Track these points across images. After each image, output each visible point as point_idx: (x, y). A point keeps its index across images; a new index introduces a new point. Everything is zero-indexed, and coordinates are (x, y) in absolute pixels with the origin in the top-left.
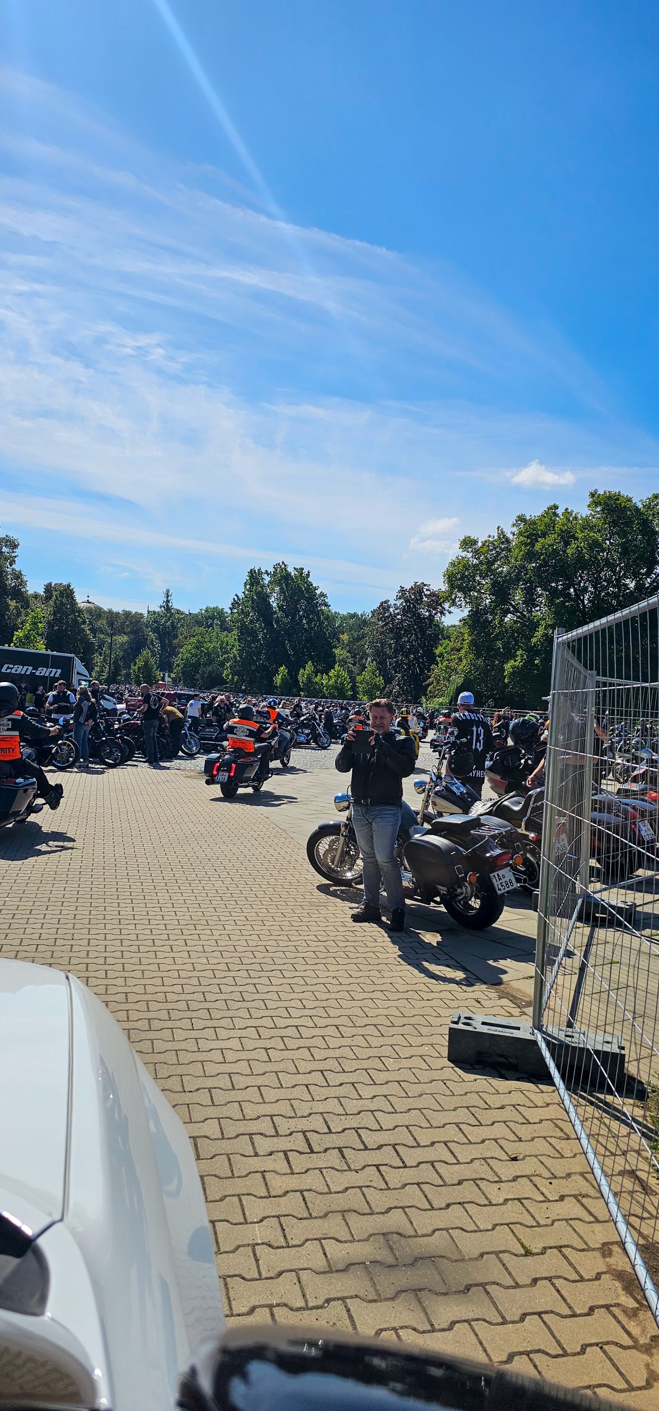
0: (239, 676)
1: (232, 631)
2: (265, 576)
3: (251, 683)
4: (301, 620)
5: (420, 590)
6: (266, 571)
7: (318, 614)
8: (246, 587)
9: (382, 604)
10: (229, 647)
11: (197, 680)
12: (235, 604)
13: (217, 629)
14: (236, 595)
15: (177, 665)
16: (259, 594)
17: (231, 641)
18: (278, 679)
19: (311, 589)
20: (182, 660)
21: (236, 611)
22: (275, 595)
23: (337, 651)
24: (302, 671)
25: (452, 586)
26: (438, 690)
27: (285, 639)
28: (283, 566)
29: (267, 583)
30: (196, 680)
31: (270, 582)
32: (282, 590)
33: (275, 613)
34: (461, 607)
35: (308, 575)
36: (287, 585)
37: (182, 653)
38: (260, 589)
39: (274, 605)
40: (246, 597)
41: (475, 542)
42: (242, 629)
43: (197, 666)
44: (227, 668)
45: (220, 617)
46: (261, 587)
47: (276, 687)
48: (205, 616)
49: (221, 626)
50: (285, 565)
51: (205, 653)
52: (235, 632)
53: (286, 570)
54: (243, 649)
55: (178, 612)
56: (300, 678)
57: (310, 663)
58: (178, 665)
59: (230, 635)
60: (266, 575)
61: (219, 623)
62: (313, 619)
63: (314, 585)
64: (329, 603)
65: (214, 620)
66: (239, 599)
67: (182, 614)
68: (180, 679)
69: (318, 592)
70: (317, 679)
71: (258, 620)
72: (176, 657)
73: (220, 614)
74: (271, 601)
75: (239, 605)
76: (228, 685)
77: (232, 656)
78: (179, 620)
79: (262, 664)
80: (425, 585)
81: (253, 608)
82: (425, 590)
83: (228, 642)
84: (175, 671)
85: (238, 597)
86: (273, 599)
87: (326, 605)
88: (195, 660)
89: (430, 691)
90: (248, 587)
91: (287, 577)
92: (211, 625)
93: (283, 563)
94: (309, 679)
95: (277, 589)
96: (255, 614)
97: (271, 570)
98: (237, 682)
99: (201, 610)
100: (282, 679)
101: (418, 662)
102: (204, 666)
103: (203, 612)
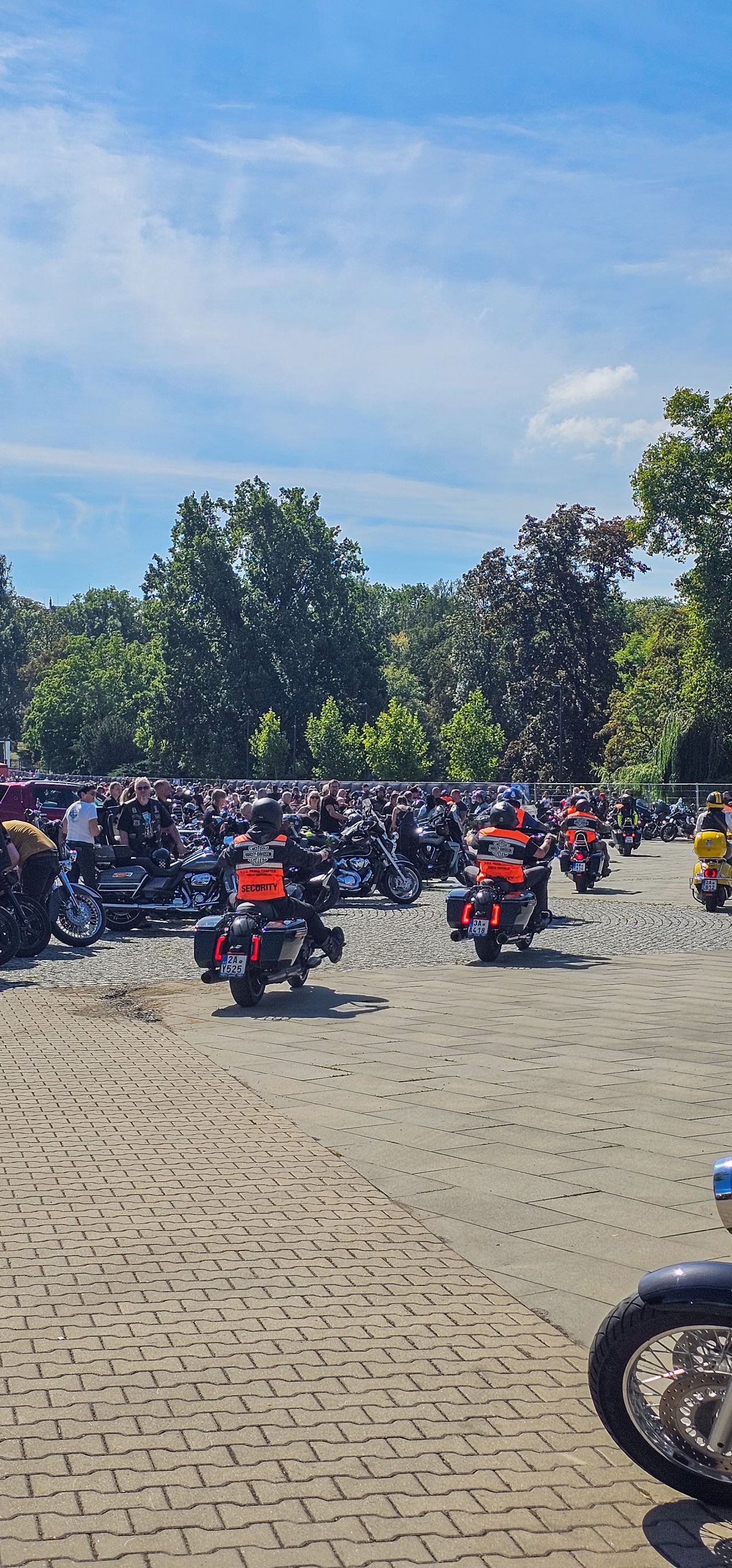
0: (171, 737)
1: (149, 638)
2: (218, 512)
3: (199, 752)
4: (304, 607)
5: (572, 521)
6: (221, 501)
7: (342, 589)
8: (176, 537)
9: (487, 557)
10: (143, 677)
11: (76, 754)
12: (153, 578)
13: (116, 637)
14: (155, 557)
15: (28, 723)
16: (206, 552)
17: (150, 661)
18: (260, 743)
19: (320, 533)
20: (41, 710)
21: (156, 592)
22: (243, 551)
23: (388, 672)
24: (311, 720)
25: (654, 507)
26: (629, 746)
27: (272, 650)
28: (257, 487)
29: (223, 526)
30: (73, 753)
31: (231, 524)
32: (257, 538)
33: (245, 591)
34: (678, 552)
35: (315, 505)
36: (270, 528)
37: (41, 695)
38: (208, 540)
39: (242, 574)
40: (177, 560)
41: (700, 403)
42: (171, 633)
43: (73, 722)
44: (143, 722)
45: (120, 612)
46: (212, 537)
47: (255, 760)
48: (87, 611)
49: (123, 629)
50: (263, 485)
51: (92, 694)
52: (158, 640)
53: (264, 496)
54: (178, 676)
55: (27, 604)
56: (308, 735)
57: (330, 700)
58: (32, 723)
59: (144, 648)
60: (219, 509)
61: (120, 624)
62: (330, 602)
63: (328, 526)
64: (366, 564)
65: (107, 617)
66: (162, 566)
67: (36, 608)
68: (37, 753)
69: (339, 540)
70: (349, 738)
71: (207, 609)
72: (26, 704)
73: (121, 603)
74: (234, 565)
75: (162, 579)
76: (146, 762)
77: (153, 694)
78: (30, 621)
79: (222, 709)
80: (583, 511)
81: (194, 583)
82: (583, 522)
83: (140, 664)
84: (26, 735)
85: (159, 560)
86: (238, 562)
87: (359, 568)
88: (69, 707)
89: (611, 750)
90: (181, 537)
91: (267, 511)
92: (102, 629)
93: (257, 479)
94: (331, 737)
95: (248, 538)
96: (199, 598)
97: (231, 497)
98: (168, 752)
99: (77, 597)
100: (269, 741)
101: (578, 685)
102: (90, 723)
103: (82, 601)
